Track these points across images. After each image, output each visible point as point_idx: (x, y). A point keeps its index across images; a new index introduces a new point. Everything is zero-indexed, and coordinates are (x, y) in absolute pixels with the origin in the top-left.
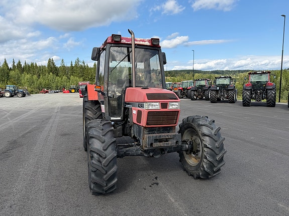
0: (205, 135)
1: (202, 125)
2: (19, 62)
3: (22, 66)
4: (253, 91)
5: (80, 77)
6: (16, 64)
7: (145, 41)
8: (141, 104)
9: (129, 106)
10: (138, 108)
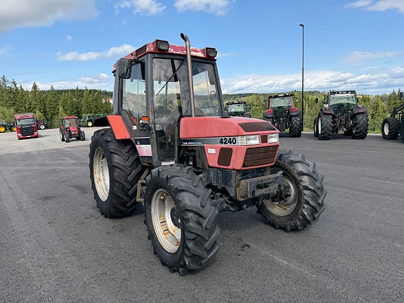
0: (304, 174)
1: (296, 162)
4: (275, 119)
5: (9, 107)
7: (197, 52)
8: (228, 138)
9: (191, 144)
10: (221, 145)
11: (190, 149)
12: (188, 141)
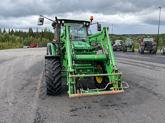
2: (12, 30)
3: (14, 32)
6: (10, 31)
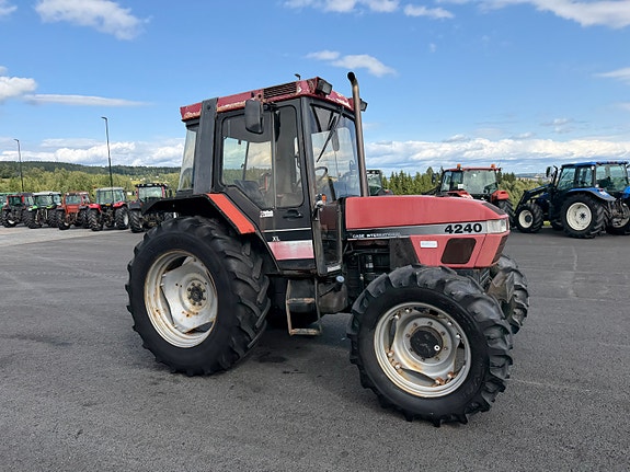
7: (346, 102)
8: (464, 225)
9: (375, 236)
10: (448, 234)
11: (369, 244)
12: (365, 233)
